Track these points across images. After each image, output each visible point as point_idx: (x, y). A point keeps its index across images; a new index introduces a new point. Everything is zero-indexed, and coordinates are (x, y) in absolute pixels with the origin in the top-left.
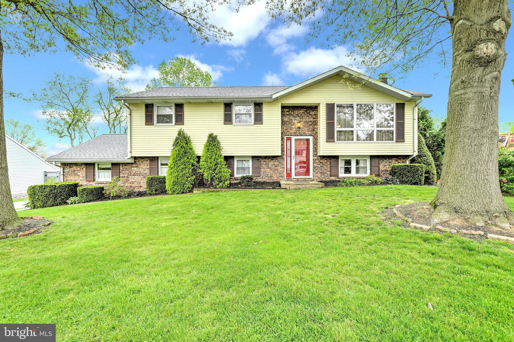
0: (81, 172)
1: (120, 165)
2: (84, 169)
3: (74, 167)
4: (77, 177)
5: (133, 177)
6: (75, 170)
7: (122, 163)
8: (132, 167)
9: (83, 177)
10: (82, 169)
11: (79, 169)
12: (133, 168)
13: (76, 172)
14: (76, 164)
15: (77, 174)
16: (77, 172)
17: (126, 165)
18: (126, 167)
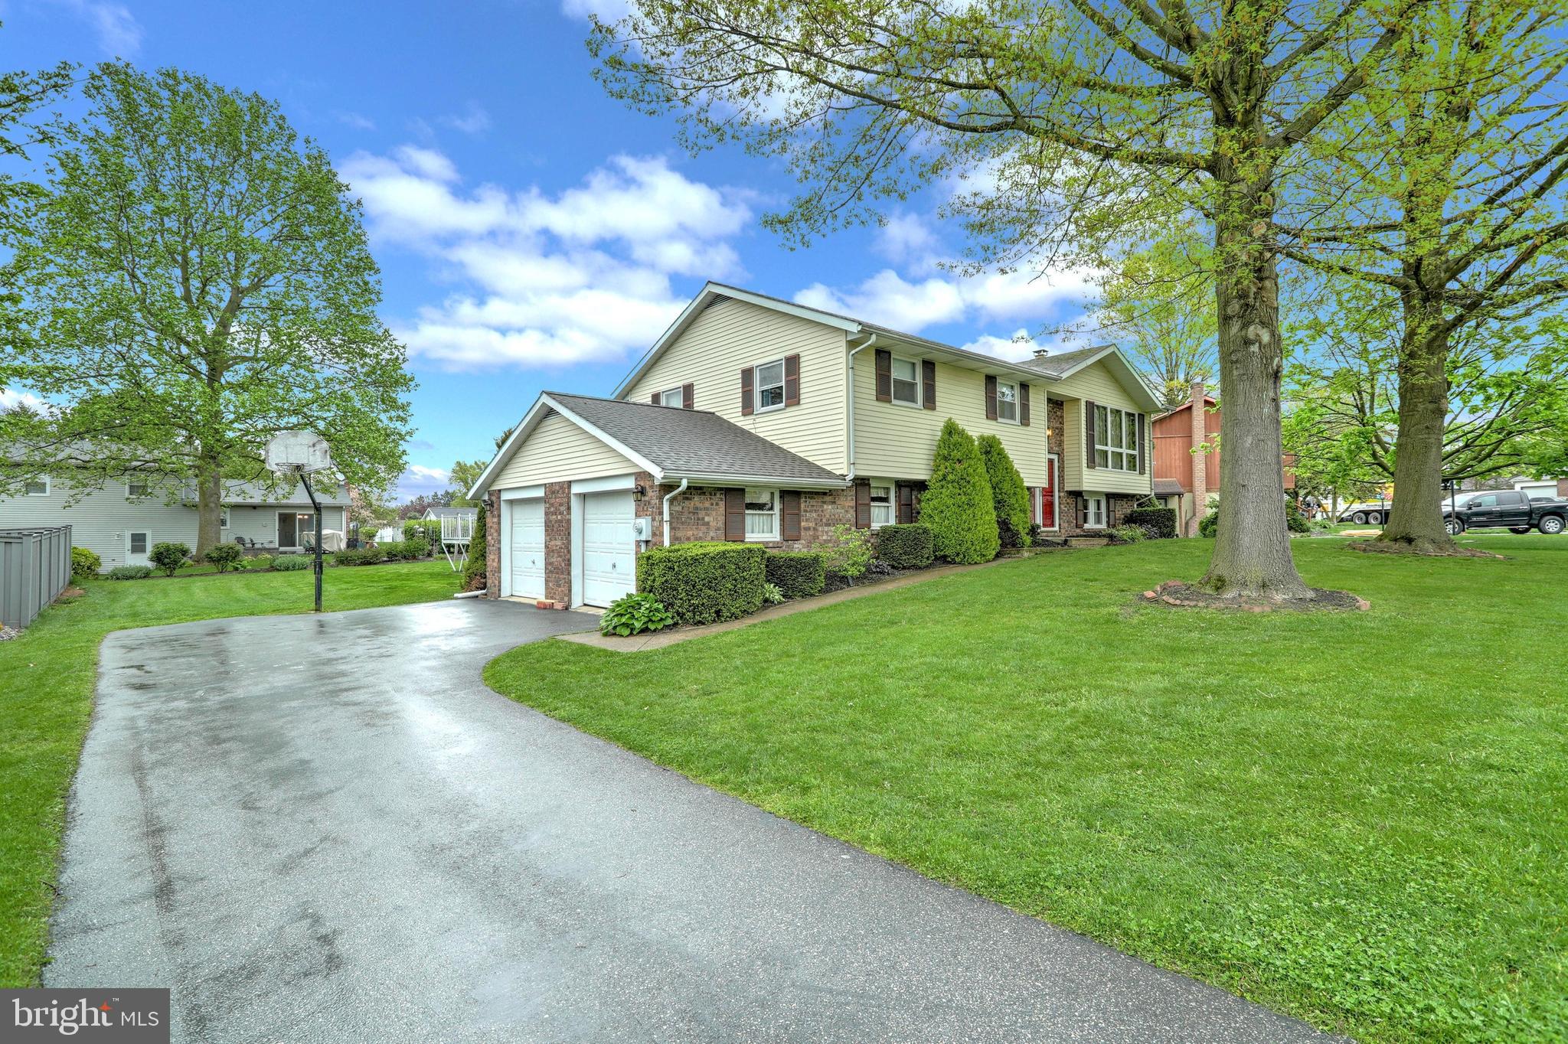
0: (714, 513)
1: (803, 496)
2: (722, 504)
3: (696, 498)
4: (703, 528)
5: (826, 529)
6: (697, 508)
7: (805, 493)
8: (824, 502)
9: (718, 529)
10: (717, 504)
11: (707, 504)
12: (825, 506)
13: (701, 514)
14: (701, 488)
15: (703, 519)
16: (704, 512)
17: (811, 498)
18: (813, 502)
